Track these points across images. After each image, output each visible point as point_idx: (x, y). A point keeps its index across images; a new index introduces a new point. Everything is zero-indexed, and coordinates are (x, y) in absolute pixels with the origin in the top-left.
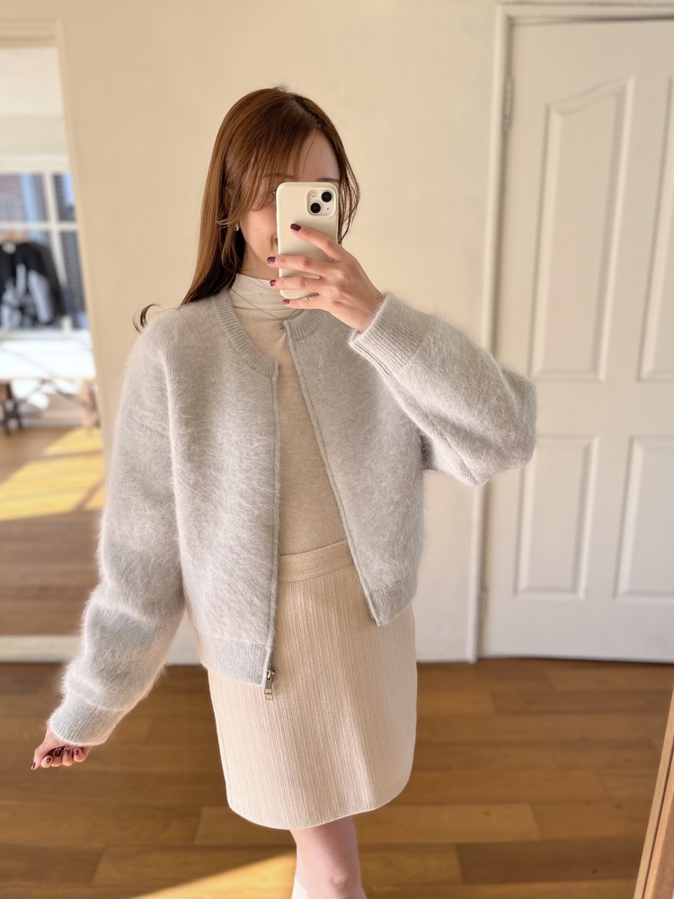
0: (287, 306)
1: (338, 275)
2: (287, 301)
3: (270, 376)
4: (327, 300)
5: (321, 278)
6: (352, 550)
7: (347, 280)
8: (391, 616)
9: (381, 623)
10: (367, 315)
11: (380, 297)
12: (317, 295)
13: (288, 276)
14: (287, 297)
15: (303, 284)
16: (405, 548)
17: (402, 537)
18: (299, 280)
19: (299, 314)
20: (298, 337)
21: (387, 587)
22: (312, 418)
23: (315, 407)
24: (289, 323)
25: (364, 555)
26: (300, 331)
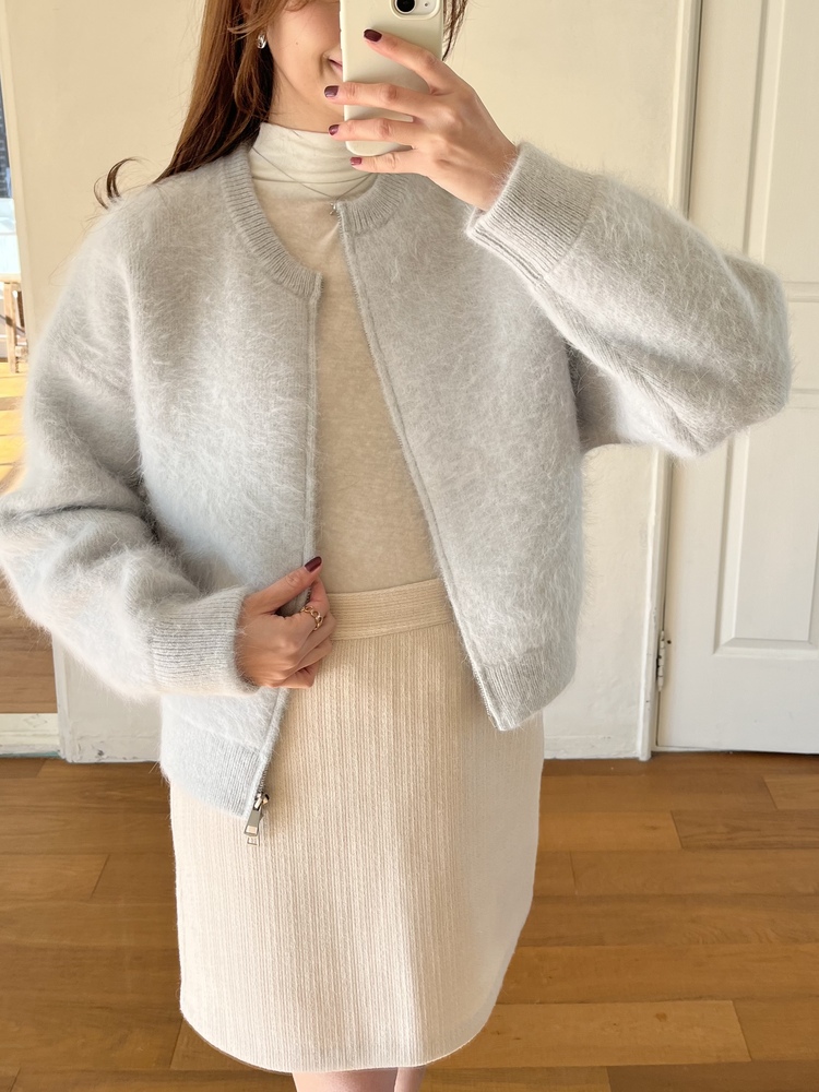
0: (358, 167)
1: (444, 115)
2: (358, 160)
3: (305, 296)
4: (426, 157)
5: (415, 119)
7: (459, 124)
8: (523, 714)
9: (505, 724)
10: (491, 184)
11: (512, 151)
12: (408, 149)
13: (360, 118)
14: (357, 153)
15: (385, 131)
16: (543, 591)
17: (535, 570)
18: (379, 123)
19: (364, 191)
20: (359, 229)
21: (512, 659)
22: (377, 366)
23: (382, 347)
24: (345, 205)
25: (472, 601)
26: (363, 221)
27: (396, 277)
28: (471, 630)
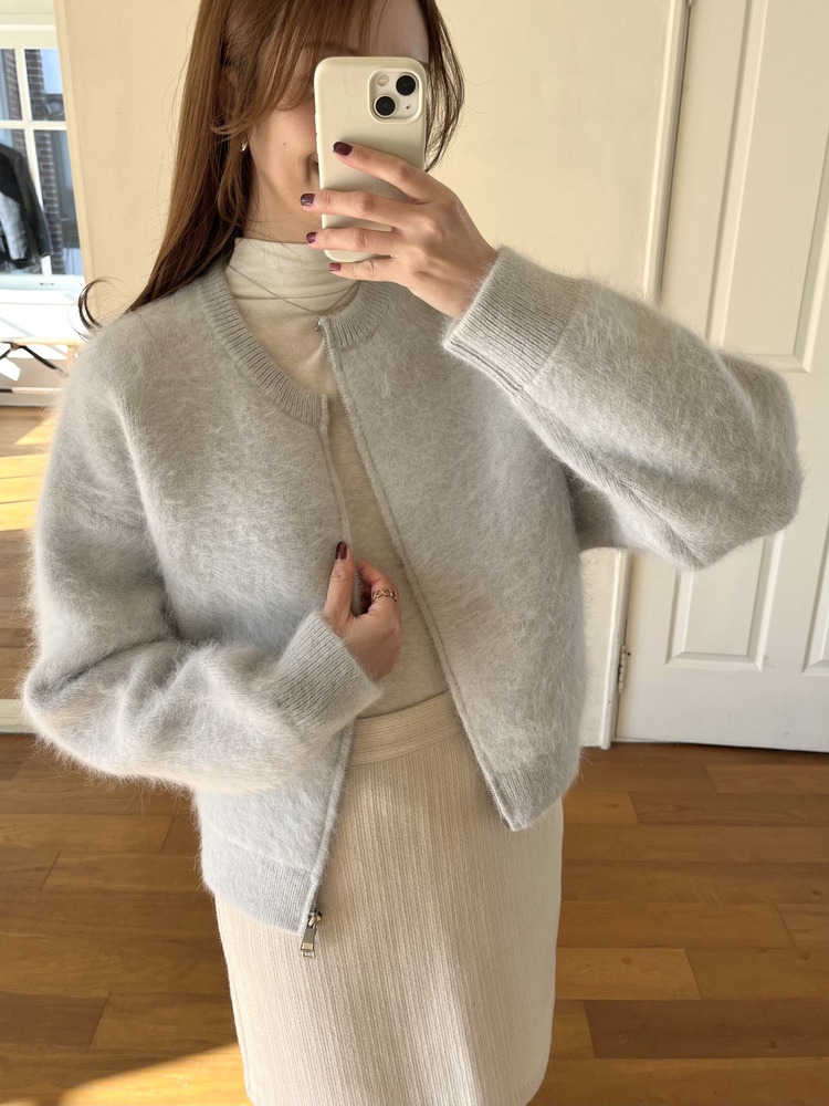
0: (338, 275)
1: (424, 225)
2: (337, 266)
3: (315, 424)
4: (405, 267)
5: (394, 230)
6: (459, 707)
7: (439, 235)
8: (535, 815)
9: (517, 826)
12: (387, 257)
13: (337, 227)
14: (336, 259)
15: (361, 243)
16: (551, 700)
17: (544, 682)
18: (355, 233)
19: (347, 304)
20: (344, 345)
21: (523, 766)
22: (374, 487)
23: (377, 467)
24: (329, 321)
25: (481, 716)
26: (348, 335)
27: (386, 392)
28: (481, 743)
